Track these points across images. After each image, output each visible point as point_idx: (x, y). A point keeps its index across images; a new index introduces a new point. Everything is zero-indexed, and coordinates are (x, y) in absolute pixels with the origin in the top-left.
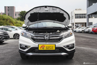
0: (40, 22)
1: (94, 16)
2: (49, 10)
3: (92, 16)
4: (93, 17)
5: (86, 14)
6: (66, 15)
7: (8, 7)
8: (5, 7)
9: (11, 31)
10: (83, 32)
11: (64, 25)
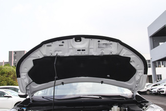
0: (63, 83)
1: (163, 64)
2: (89, 49)
3: (159, 64)
4: (162, 66)
5: (150, 60)
6: (136, 63)
7: (15, 53)
8: (10, 53)
9: (11, 97)
10: (148, 92)
11: (130, 89)
